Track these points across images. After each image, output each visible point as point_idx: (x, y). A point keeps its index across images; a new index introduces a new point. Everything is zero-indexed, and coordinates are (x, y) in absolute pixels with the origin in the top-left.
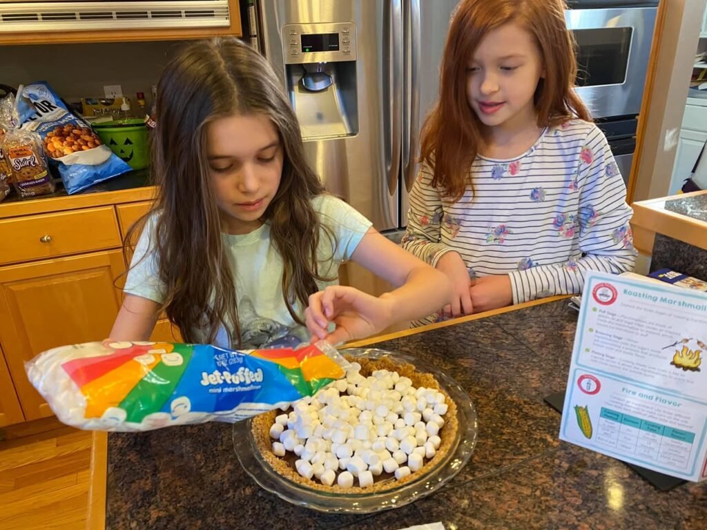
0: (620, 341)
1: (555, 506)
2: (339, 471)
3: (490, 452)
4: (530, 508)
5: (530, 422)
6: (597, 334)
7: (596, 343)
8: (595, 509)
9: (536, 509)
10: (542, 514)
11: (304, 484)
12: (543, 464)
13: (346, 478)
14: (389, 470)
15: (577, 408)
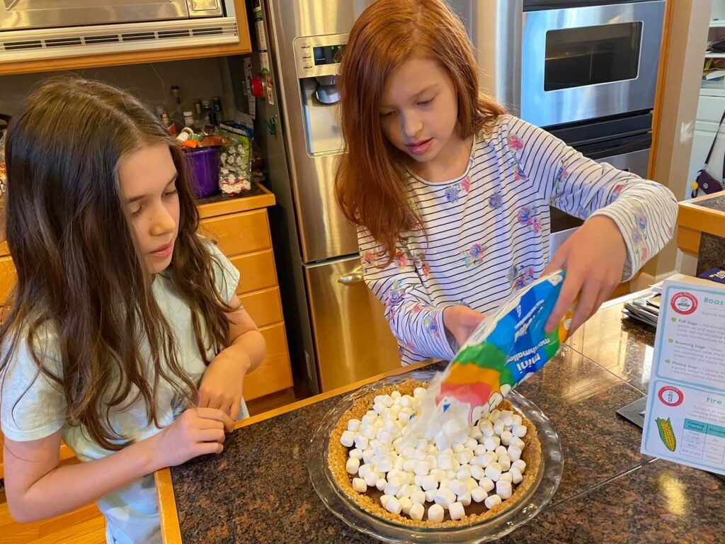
0: (703, 350)
1: (651, 525)
2: (428, 504)
3: (572, 472)
4: (626, 529)
5: (608, 438)
6: (678, 345)
7: (676, 353)
8: (691, 525)
9: (631, 530)
10: (638, 534)
11: (394, 521)
12: (629, 481)
13: (436, 511)
14: (478, 499)
15: (659, 421)
